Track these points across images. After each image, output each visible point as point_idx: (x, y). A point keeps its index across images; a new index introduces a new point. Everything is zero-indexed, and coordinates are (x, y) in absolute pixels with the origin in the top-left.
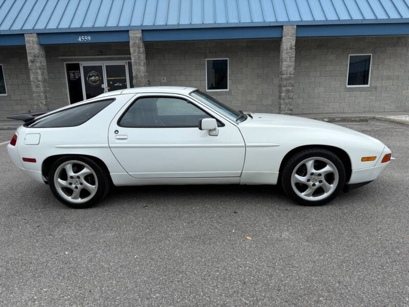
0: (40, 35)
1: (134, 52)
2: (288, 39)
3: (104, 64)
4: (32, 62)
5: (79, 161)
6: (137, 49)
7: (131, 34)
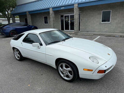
0: (53, 8)
1: (75, 11)
3: (69, 15)
4: (51, 15)
6: (76, 10)
7: (75, 6)
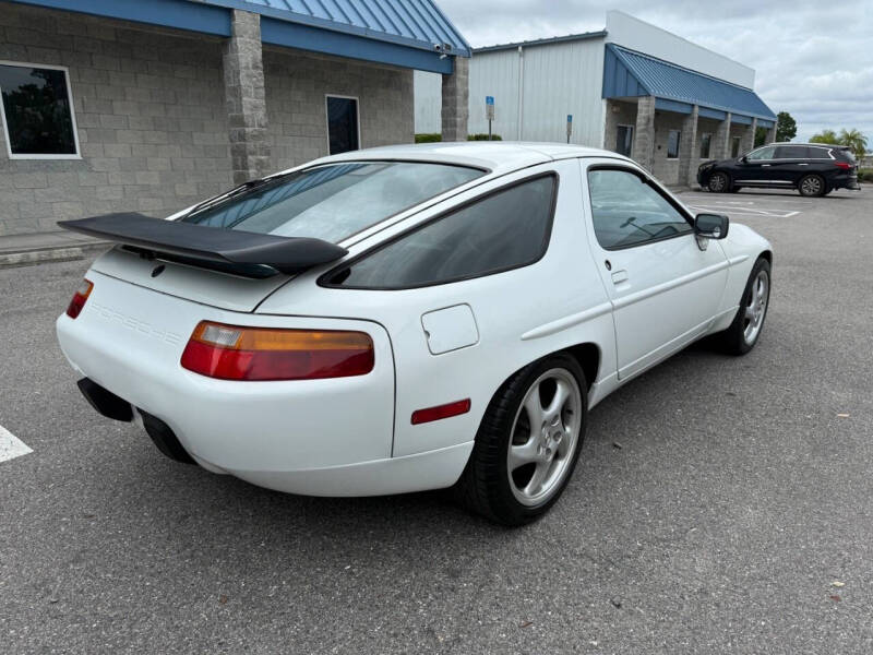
2: (246, 43)
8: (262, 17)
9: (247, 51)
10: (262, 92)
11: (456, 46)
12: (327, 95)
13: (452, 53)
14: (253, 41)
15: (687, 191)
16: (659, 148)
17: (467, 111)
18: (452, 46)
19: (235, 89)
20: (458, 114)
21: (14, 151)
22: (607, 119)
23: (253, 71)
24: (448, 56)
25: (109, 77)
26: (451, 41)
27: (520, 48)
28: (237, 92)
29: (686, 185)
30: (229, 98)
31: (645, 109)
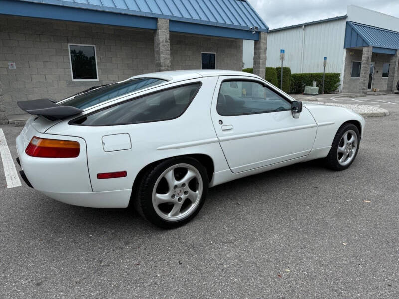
2: (163, 32)
5: (179, 164)
8: (170, 20)
9: (163, 35)
10: (169, 52)
11: (261, 27)
12: (202, 53)
13: (258, 31)
14: (166, 31)
15: (390, 93)
16: (377, 72)
17: (266, 57)
18: (259, 28)
19: (157, 51)
20: (261, 58)
21: (74, 78)
22: (346, 58)
23: (166, 44)
24: (256, 32)
25: (110, 49)
26: (259, 25)
27: (303, 27)
28: (158, 53)
29: (391, 91)
30: (156, 56)
31: (366, 53)
